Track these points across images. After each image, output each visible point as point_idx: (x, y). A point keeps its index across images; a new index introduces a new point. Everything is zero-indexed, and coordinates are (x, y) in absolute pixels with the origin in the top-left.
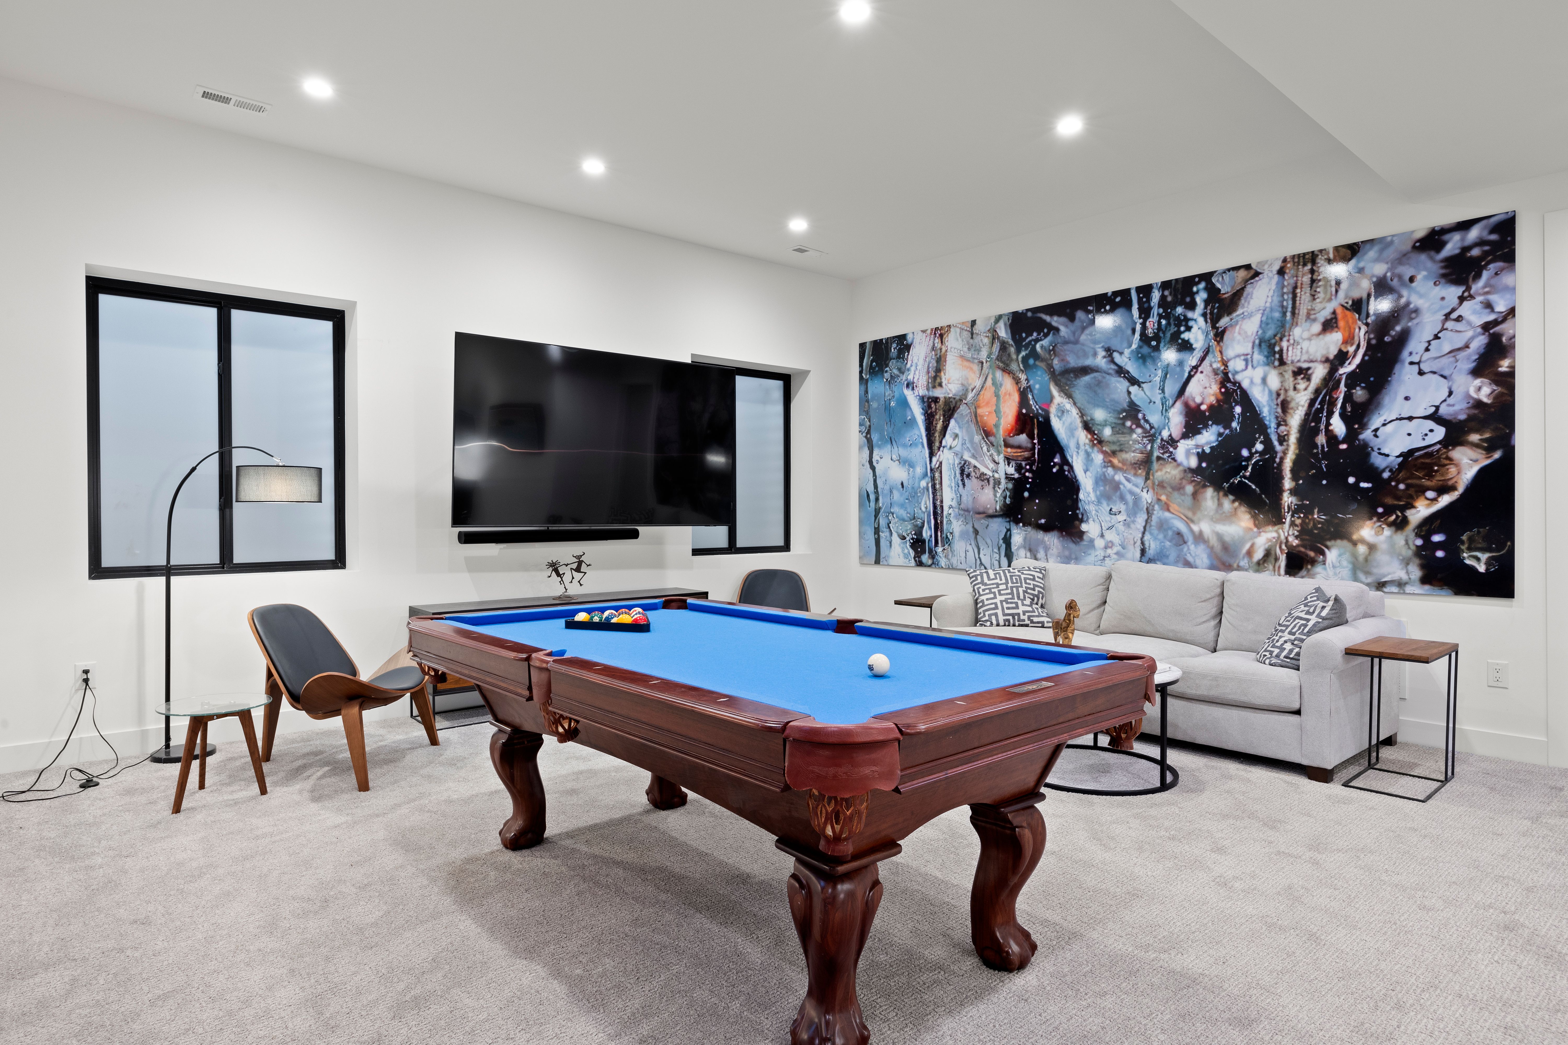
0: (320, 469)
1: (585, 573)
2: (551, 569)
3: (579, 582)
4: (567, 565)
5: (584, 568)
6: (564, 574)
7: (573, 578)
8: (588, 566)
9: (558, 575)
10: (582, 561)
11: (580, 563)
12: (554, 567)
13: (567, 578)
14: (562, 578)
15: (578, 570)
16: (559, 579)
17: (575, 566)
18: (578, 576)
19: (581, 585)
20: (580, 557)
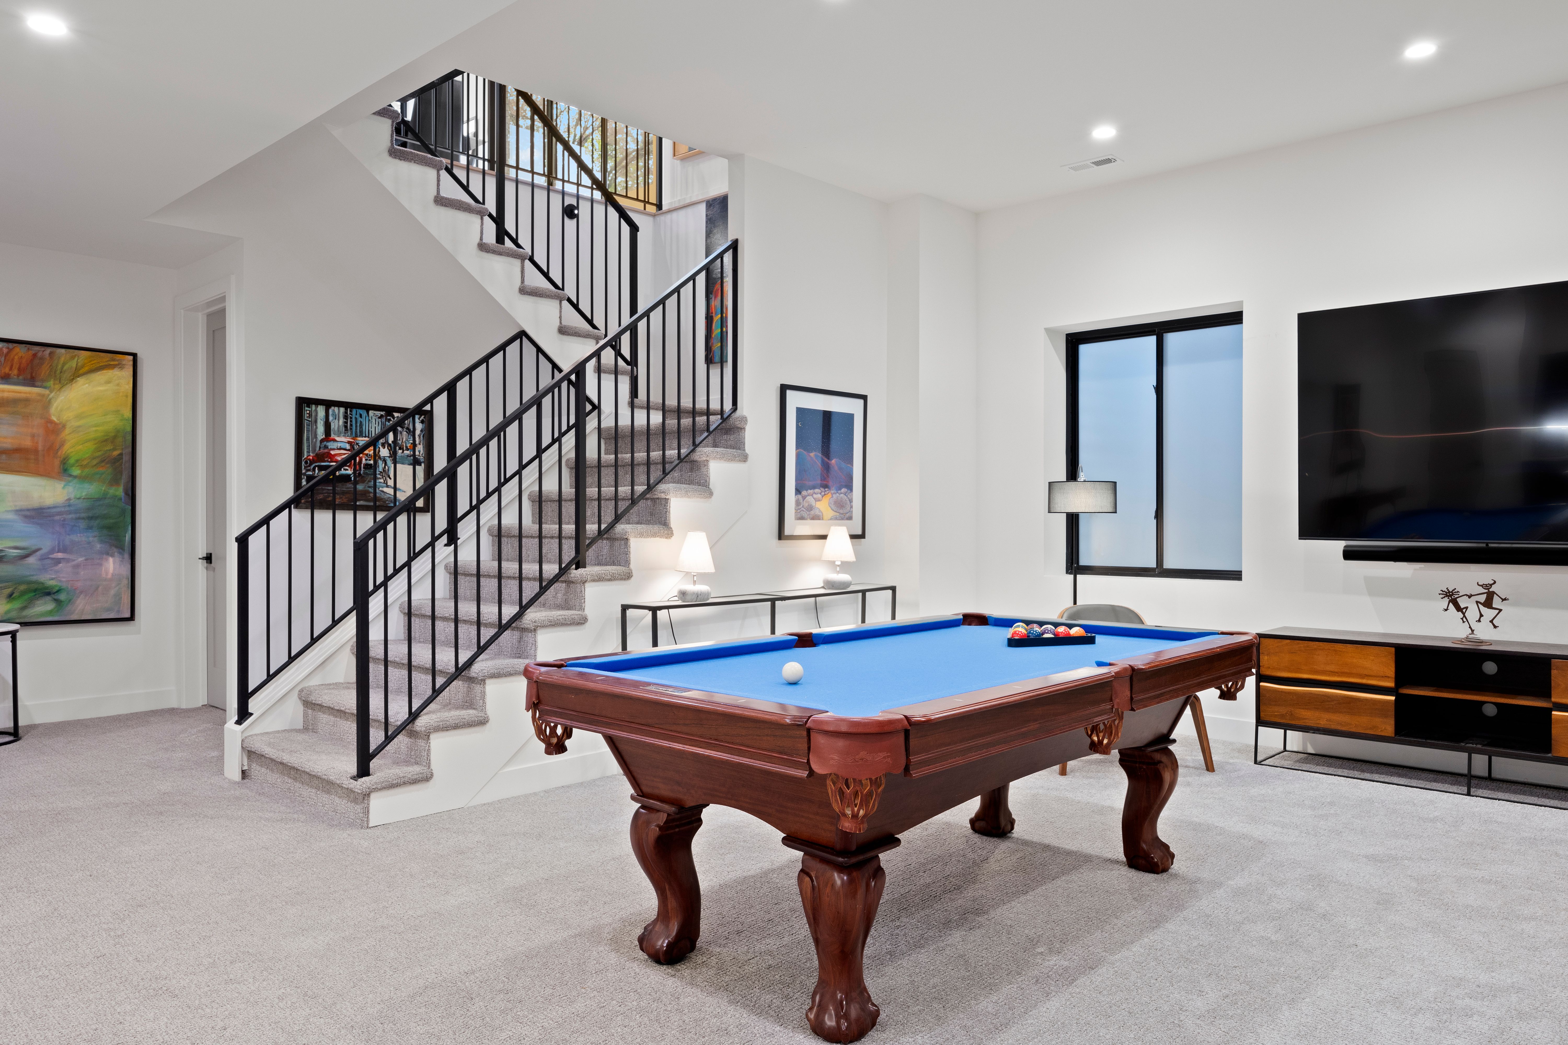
0: (1115, 483)
1: (1500, 610)
2: (1447, 600)
3: (1491, 621)
4: (1470, 596)
5: (1496, 602)
6: (1467, 608)
7: (1481, 615)
8: (1503, 600)
9: (1458, 608)
10: (1494, 593)
11: (1490, 596)
12: (1452, 597)
13: (1472, 613)
14: (1464, 614)
15: (1488, 604)
16: (1460, 615)
17: (1482, 598)
18: (1489, 613)
19: (1495, 627)
20: (1487, 587)
